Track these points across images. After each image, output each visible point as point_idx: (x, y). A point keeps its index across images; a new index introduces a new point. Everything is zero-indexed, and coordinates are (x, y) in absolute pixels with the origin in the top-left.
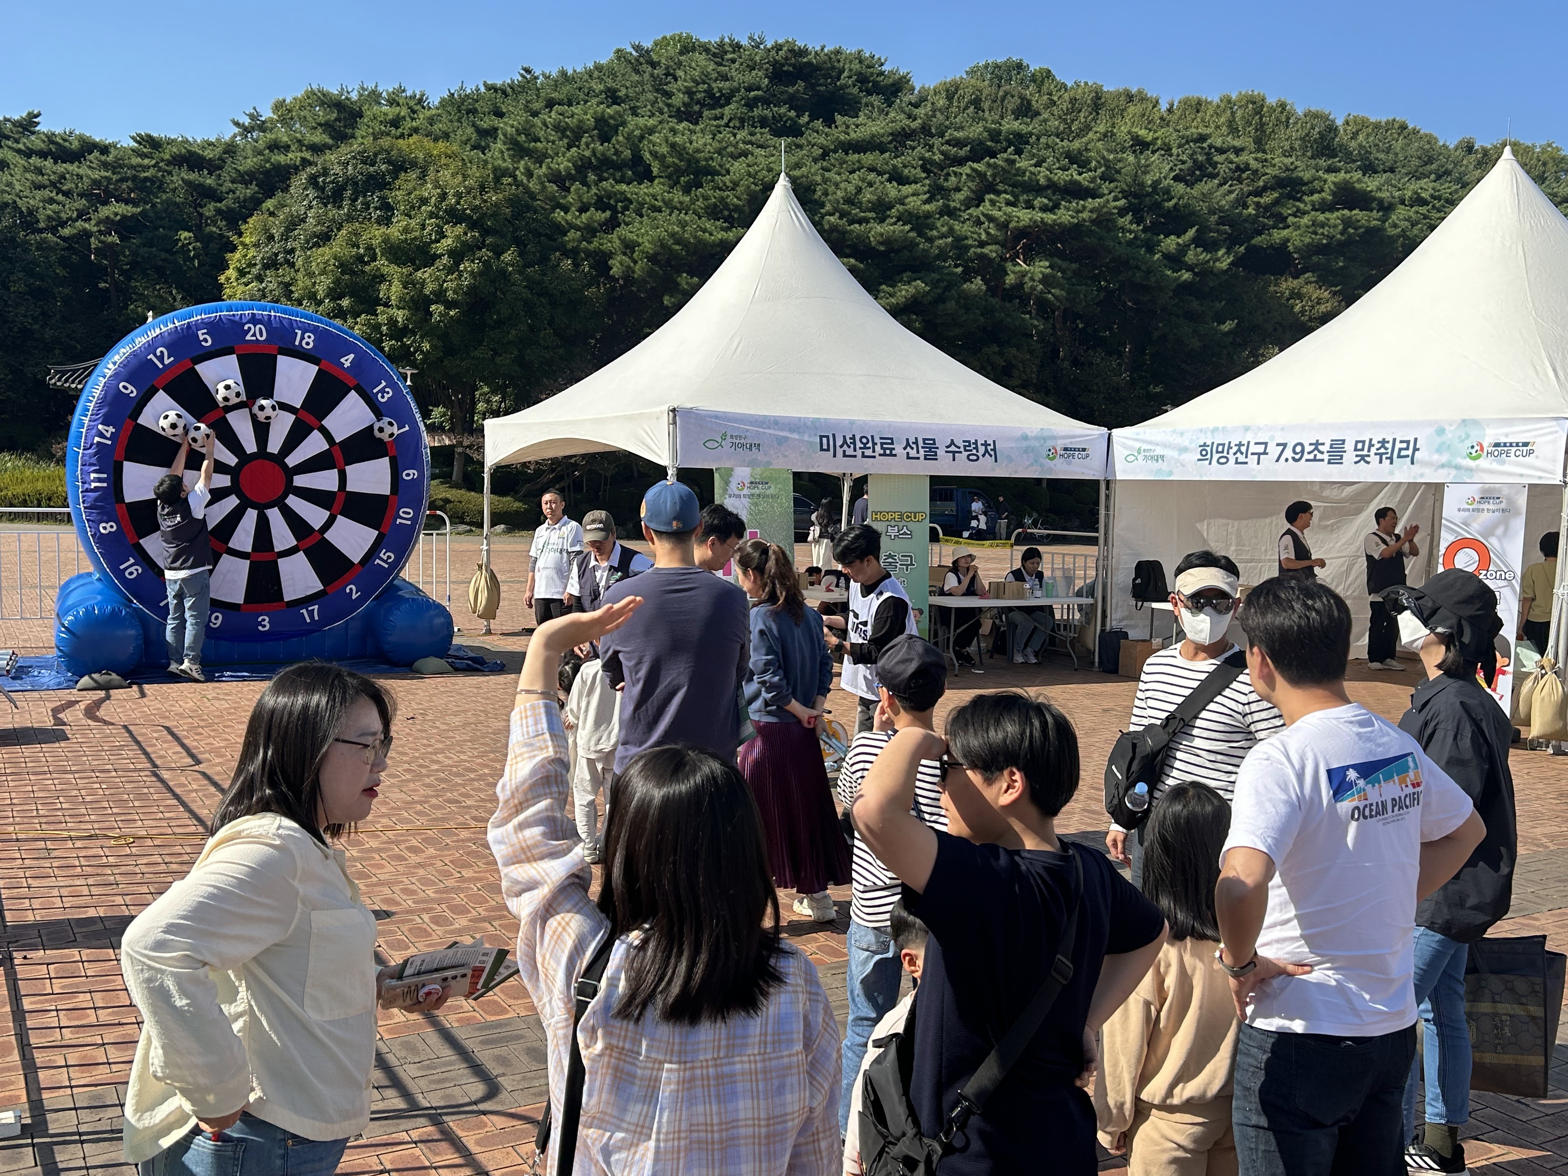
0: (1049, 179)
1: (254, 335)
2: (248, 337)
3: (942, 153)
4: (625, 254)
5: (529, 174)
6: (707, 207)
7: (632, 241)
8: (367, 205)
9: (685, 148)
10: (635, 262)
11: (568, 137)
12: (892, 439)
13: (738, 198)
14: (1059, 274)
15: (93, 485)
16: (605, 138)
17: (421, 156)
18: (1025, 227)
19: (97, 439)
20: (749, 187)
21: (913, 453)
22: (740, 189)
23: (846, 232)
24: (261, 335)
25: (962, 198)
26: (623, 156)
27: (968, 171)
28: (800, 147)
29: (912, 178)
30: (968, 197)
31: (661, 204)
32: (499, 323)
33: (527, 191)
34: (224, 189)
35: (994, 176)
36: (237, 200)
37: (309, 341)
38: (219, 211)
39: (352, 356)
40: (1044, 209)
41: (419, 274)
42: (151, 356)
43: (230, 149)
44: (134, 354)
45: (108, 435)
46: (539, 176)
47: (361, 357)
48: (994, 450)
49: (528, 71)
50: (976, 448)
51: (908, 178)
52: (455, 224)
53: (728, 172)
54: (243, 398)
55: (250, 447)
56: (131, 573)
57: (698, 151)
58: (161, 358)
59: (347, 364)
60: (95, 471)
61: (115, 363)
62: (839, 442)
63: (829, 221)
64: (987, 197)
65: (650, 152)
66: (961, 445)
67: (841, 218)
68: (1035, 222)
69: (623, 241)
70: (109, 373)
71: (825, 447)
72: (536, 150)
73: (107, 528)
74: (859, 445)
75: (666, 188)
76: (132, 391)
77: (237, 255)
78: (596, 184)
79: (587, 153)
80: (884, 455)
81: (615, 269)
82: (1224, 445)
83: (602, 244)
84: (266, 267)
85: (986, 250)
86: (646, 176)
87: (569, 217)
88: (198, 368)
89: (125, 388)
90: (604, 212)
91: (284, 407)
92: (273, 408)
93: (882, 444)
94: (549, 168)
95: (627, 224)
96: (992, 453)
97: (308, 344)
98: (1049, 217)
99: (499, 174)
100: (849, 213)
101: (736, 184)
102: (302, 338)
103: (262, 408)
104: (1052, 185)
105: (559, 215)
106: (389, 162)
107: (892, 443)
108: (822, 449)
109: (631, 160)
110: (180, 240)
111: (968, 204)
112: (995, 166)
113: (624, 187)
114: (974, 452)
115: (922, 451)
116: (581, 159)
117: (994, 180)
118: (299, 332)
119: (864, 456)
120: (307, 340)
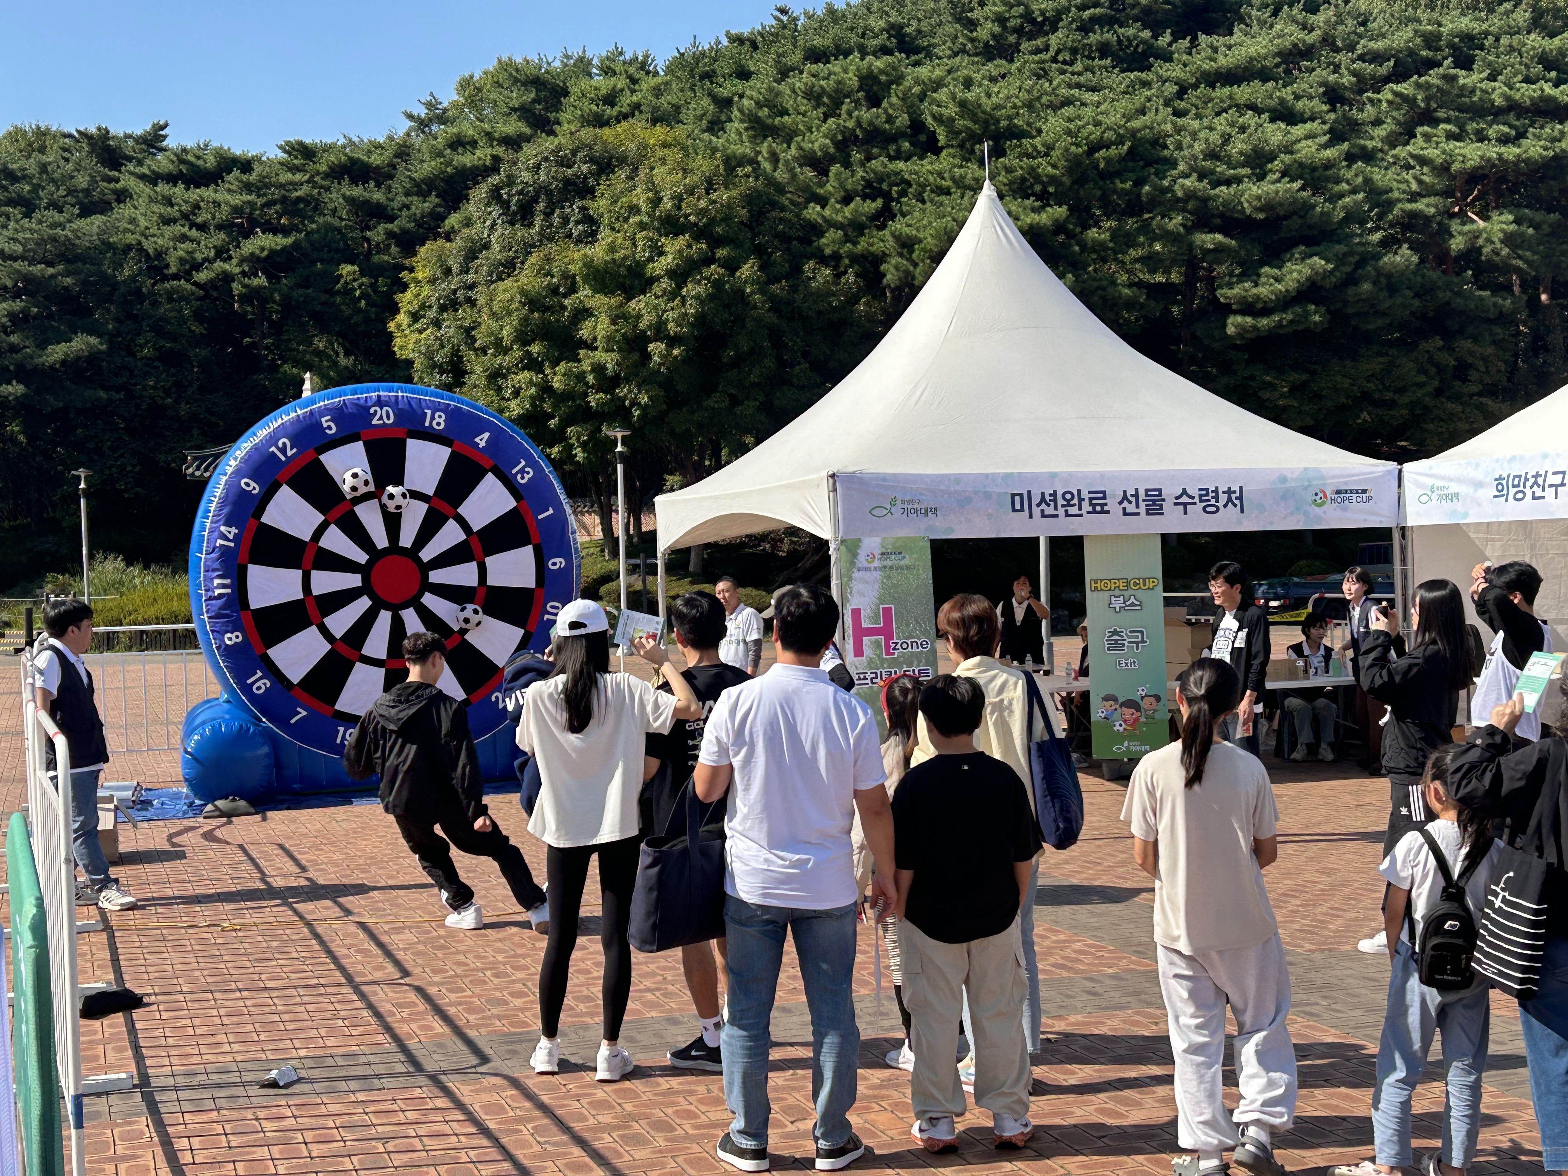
0: (1508, 98)
1: (381, 418)
2: (375, 421)
3: (1354, 73)
4: (901, 255)
5: (774, 158)
6: (1011, 183)
7: (908, 237)
8: (566, 220)
9: (979, 106)
10: (916, 265)
11: (824, 104)
12: (1104, 492)
13: (1054, 166)
14: (1531, 231)
15: (217, 592)
16: (875, 102)
17: (633, 146)
18: (1475, 169)
19: (219, 542)
20: (1067, 150)
21: (1131, 508)
22: (1055, 154)
23: (1209, 198)
24: (388, 418)
25: (1383, 133)
26: (898, 122)
27: (1390, 96)
28: (1146, 84)
29: (1308, 114)
30: (1392, 132)
31: (949, 183)
32: (737, 362)
33: (771, 182)
34: (396, 205)
35: (1427, 99)
36: (412, 218)
37: (439, 422)
38: (390, 234)
39: (486, 435)
40: (1504, 140)
41: (633, 304)
42: (273, 449)
43: (403, 152)
44: (256, 448)
45: (231, 537)
46: (787, 162)
47: (498, 436)
48: (1240, 498)
49: (783, 11)
50: (1217, 498)
51: (1302, 114)
52: (676, 235)
53: (1039, 131)
54: (372, 487)
55: (381, 541)
56: (259, 688)
57: (997, 107)
58: (283, 450)
59: (482, 444)
60: (219, 577)
61: (236, 459)
62: (1036, 500)
63: (1183, 186)
64: (1420, 130)
65: (934, 117)
66: (1195, 493)
67: (1200, 179)
68: (1489, 160)
69: (897, 238)
70: (229, 470)
71: (1018, 507)
72: (784, 126)
73: (231, 638)
74: (1061, 502)
75: (957, 161)
76: (254, 488)
77: (408, 295)
78: (863, 165)
79: (850, 124)
80: (1094, 512)
81: (889, 276)
82: (1520, 477)
83: (872, 245)
84: (443, 309)
85: (1420, 205)
86: (932, 147)
87: (827, 212)
88: (323, 458)
89: (247, 485)
90: (874, 200)
91: (415, 495)
92: (404, 496)
93: (1091, 499)
94: (801, 148)
95: (904, 215)
96: (1237, 502)
97: (439, 424)
98: (1511, 152)
99: (732, 163)
100: (1213, 172)
101: (1050, 148)
102: (433, 418)
103: (391, 497)
104: (1513, 107)
105: (813, 212)
106: (592, 160)
107: (1104, 498)
108: (1014, 510)
109: (910, 127)
110: (341, 276)
111: (1392, 141)
112: (1428, 86)
113: (900, 165)
114: (1213, 502)
115: (1142, 505)
116: (842, 132)
117: (1428, 104)
118: (429, 412)
119: (1067, 515)
120: (437, 420)
